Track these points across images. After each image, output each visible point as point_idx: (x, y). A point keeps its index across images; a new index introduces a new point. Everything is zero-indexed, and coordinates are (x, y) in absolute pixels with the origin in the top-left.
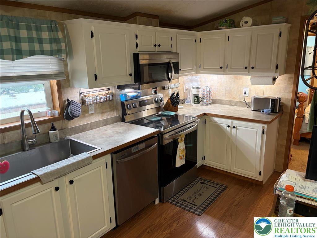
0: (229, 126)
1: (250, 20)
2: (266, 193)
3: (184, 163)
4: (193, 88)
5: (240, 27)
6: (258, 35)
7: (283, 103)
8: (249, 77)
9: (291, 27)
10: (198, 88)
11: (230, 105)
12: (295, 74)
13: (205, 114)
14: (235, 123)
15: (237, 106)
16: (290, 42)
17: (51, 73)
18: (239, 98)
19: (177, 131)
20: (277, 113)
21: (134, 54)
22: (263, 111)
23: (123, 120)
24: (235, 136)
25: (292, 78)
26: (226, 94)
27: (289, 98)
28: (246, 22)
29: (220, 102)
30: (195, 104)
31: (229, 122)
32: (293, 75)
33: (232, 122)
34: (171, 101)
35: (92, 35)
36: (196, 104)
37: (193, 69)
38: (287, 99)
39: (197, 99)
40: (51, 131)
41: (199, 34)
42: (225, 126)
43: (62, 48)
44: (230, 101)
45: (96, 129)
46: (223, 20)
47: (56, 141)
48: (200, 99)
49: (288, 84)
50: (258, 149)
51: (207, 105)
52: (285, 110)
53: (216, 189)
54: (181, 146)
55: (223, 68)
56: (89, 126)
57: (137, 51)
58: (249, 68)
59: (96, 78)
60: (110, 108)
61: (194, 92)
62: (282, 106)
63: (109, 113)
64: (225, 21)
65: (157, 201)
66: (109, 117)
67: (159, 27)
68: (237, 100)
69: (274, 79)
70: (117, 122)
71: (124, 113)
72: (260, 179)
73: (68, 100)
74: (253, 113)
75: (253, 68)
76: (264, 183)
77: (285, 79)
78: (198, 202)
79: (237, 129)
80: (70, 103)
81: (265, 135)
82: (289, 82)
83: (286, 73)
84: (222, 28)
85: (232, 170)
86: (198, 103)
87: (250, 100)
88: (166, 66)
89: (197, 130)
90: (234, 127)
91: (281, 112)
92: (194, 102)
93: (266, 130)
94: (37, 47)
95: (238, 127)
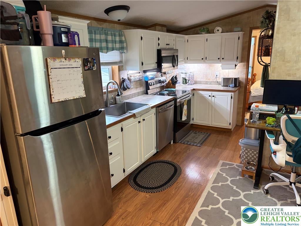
0: (210, 96)
1: (220, 29)
2: (234, 135)
3: (186, 119)
4: (182, 73)
5: (214, 33)
6: (225, 38)
7: (240, 81)
8: (220, 65)
9: (244, 34)
10: (186, 73)
11: (207, 84)
12: (247, 62)
13: (194, 89)
14: (214, 93)
15: (211, 84)
16: (243, 43)
17: (117, 61)
18: (212, 79)
19: (182, 98)
20: (237, 87)
21: (157, 49)
22: (230, 86)
23: (147, 93)
24: (214, 102)
25: (245, 65)
26: (203, 77)
27: (244, 77)
28: (218, 30)
29: (200, 83)
30: (183, 84)
31: (210, 93)
32: (246, 63)
33: (212, 93)
34: (172, 82)
35: (142, 39)
36: (185, 84)
37: (183, 60)
38: (243, 78)
39: (185, 81)
40: (117, 96)
41: (187, 37)
42: (207, 96)
43: (124, 46)
44: (206, 82)
45: (135, 98)
46: (202, 28)
47: (120, 103)
48: (187, 81)
49: (243, 69)
50: (229, 109)
51: (192, 85)
52: (242, 85)
53: (204, 135)
54: (185, 107)
55: (204, 59)
56: (131, 96)
57: (159, 48)
58: (220, 59)
59: (142, 64)
60: (140, 85)
61: (183, 76)
62: (240, 82)
63: (139, 88)
64: (204, 28)
65: (172, 143)
66: (139, 91)
67: (167, 32)
68: (211, 80)
69: (236, 66)
70: (143, 94)
71: (147, 88)
72: (230, 127)
73: (123, 78)
74: (223, 88)
75: (223, 59)
76: (232, 130)
77: (241, 66)
78: (197, 141)
79: (215, 97)
80: (124, 81)
81: (233, 99)
82: (244, 68)
83: (242, 62)
84: (202, 33)
85: (212, 124)
86: (186, 84)
87: (221, 80)
88: (172, 57)
89: (191, 99)
90: (213, 96)
91: (239, 87)
92: (183, 82)
93: (233, 97)
94: (110, 45)
95: (215, 96)
